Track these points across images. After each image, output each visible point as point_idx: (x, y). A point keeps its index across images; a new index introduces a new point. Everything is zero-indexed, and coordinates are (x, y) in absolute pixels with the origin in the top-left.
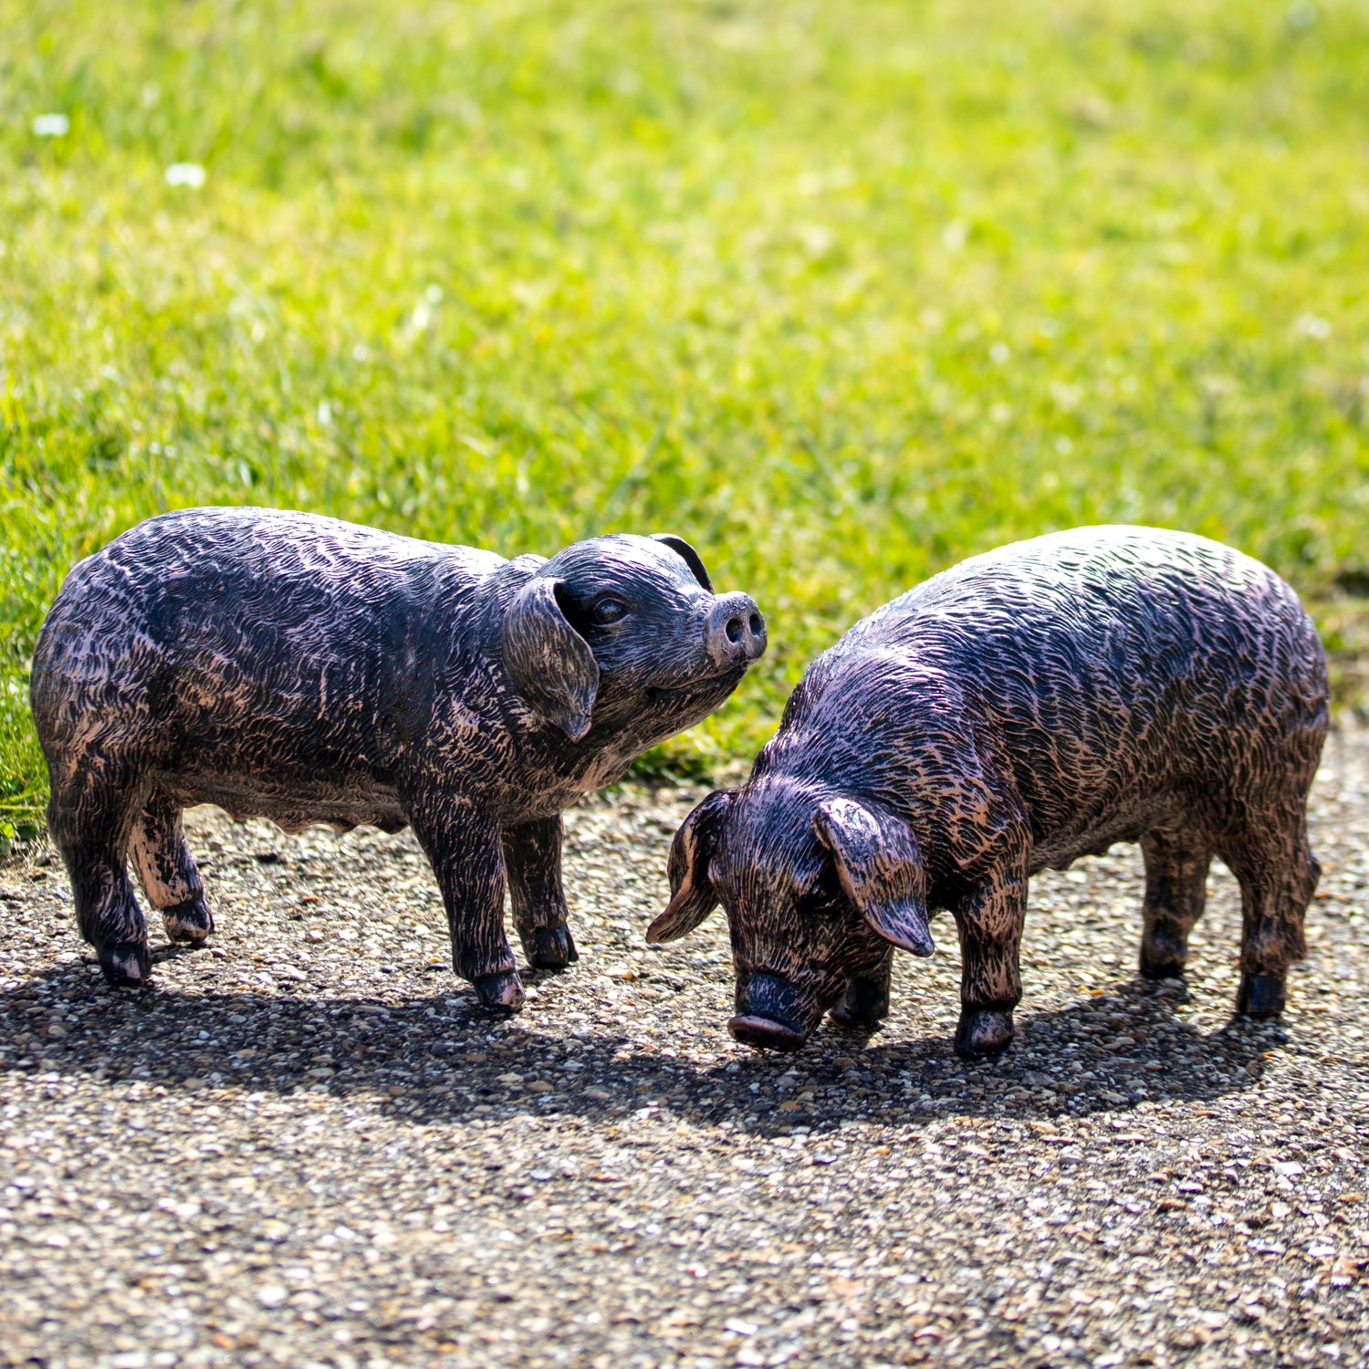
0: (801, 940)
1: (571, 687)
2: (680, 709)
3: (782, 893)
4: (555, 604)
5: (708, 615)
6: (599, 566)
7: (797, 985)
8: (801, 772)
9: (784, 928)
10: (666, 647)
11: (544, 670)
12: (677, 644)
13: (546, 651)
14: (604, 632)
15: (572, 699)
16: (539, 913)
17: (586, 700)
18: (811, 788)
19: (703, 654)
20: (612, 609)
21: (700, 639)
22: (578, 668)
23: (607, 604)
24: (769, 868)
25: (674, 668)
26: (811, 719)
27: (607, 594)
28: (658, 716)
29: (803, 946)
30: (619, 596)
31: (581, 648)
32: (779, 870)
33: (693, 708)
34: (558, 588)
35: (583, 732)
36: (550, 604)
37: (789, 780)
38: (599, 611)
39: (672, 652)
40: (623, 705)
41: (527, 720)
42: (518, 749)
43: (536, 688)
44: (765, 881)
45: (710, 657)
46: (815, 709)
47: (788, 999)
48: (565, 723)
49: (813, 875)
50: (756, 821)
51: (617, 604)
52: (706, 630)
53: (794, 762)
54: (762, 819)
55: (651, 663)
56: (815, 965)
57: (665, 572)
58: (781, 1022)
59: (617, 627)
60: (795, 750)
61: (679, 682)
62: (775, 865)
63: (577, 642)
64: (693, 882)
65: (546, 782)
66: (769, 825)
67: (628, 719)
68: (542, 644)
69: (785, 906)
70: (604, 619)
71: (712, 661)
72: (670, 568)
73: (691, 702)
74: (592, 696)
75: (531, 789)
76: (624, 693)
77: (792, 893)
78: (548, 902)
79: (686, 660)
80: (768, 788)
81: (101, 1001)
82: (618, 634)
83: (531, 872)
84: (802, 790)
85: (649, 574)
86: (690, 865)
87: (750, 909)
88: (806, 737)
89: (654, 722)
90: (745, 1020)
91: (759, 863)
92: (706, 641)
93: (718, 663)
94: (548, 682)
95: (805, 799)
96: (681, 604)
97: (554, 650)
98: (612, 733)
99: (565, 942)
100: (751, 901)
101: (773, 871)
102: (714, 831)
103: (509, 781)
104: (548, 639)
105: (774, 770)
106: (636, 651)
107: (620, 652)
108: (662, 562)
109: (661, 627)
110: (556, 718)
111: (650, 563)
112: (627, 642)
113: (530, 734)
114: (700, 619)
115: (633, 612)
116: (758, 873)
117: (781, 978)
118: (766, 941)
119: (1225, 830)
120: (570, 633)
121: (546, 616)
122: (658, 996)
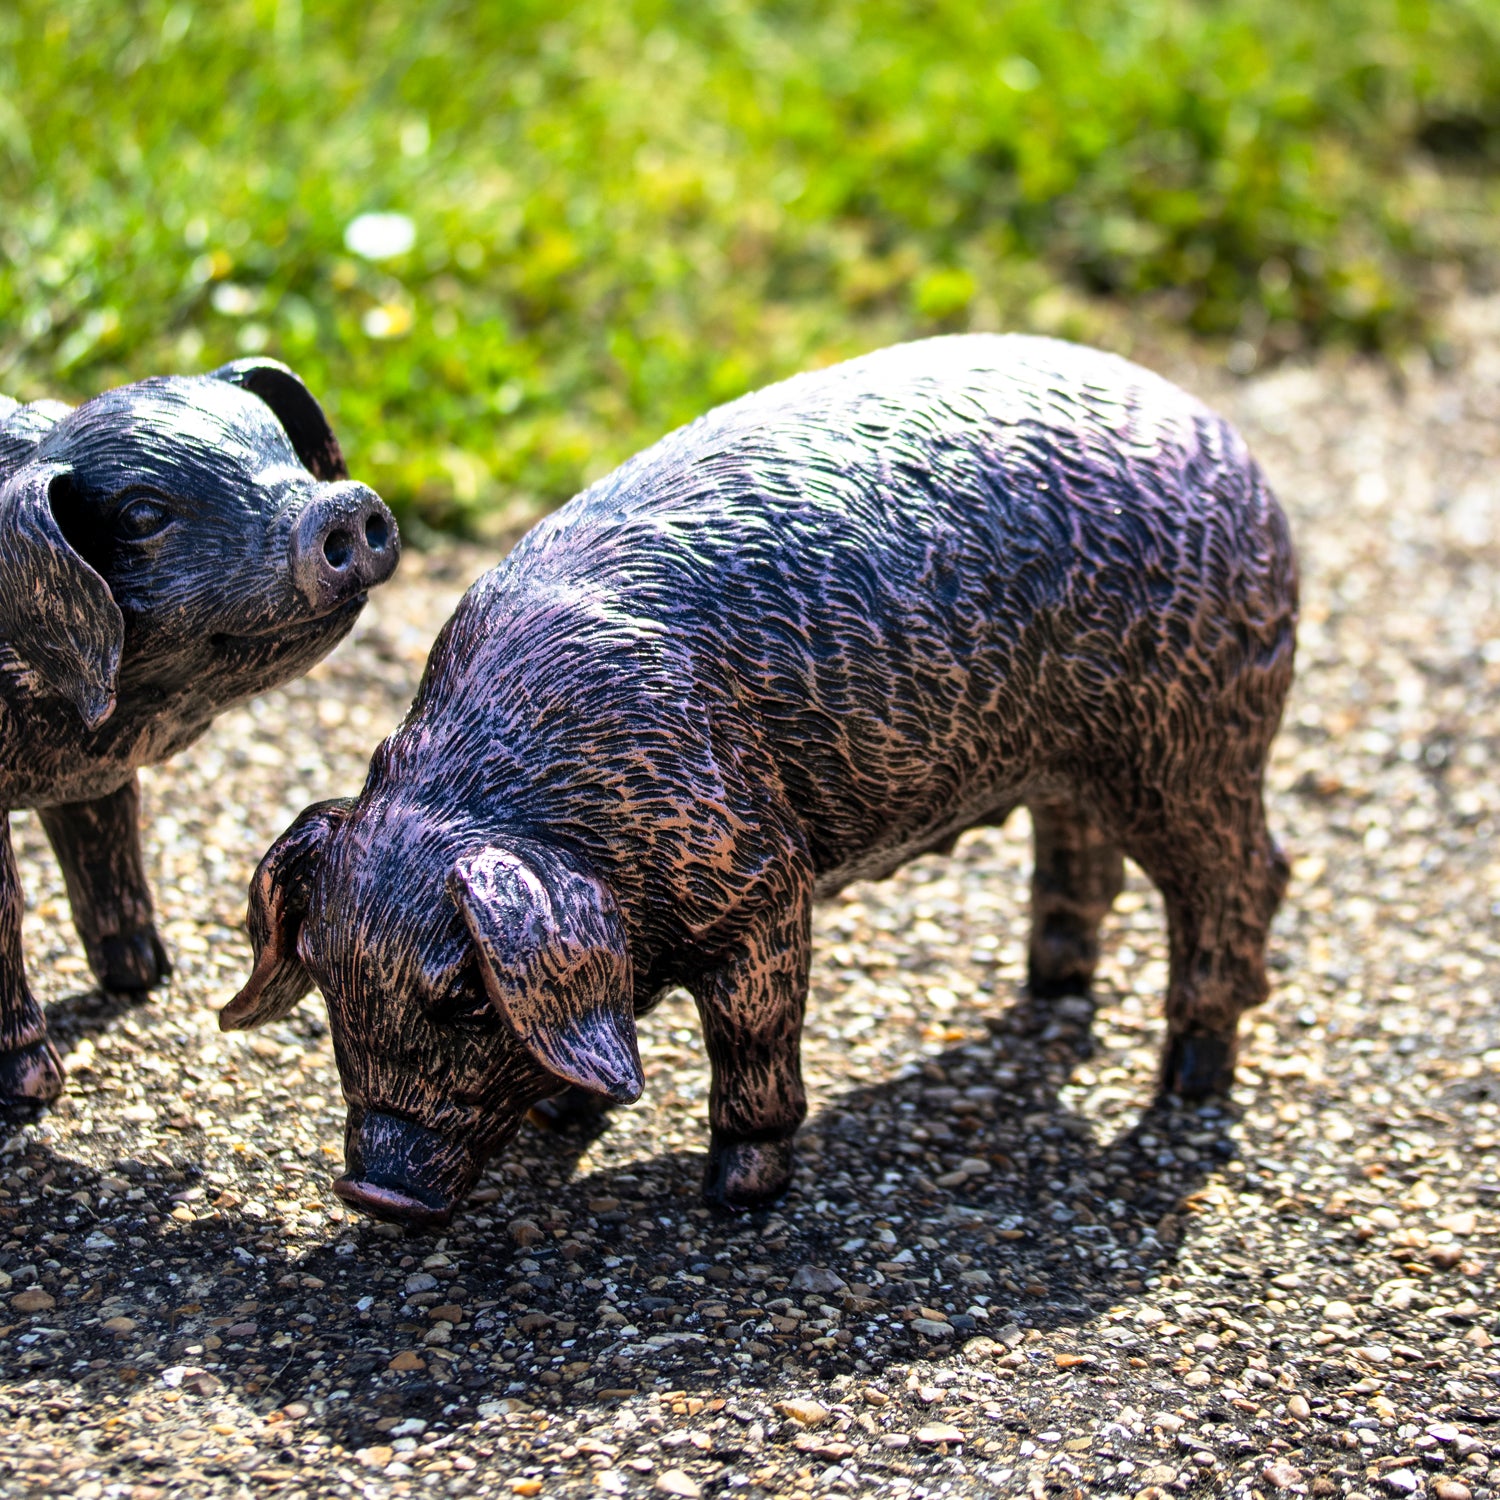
0: (437, 1064)
1: (81, 645)
2: (263, 663)
3: (403, 995)
4: (50, 517)
5: (296, 525)
6: (128, 443)
7: (437, 1131)
8: (432, 797)
9: (410, 1046)
10: (233, 573)
11: (38, 619)
12: (251, 569)
13: (39, 590)
14: (138, 551)
15: (85, 662)
16: (105, 915)
17: (106, 665)
18: (447, 826)
19: (289, 585)
20: (146, 514)
21: (283, 564)
22: (90, 616)
23: (140, 506)
24: (382, 956)
25: (247, 606)
26: (453, 703)
27: (140, 492)
28: (232, 672)
29: (442, 1072)
30: (158, 495)
31: (94, 587)
32: (398, 960)
33: (284, 661)
35: (105, 714)
36: (41, 519)
37: (411, 811)
38: (128, 518)
39: (243, 582)
40: (179, 659)
41: (29, 679)
43: (30, 644)
44: (377, 976)
45: (301, 593)
46: (461, 684)
47: (422, 1153)
48: (78, 697)
49: (451, 969)
50: (362, 877)
51: (154, 506)
52: (293, 551)
53: (424, 779)
54: (372, 875)
55: (211, 599)
56: (462, 1099)
57: (233, 449)
58: (409, 1193)
59: (156, 543)
60: (426, 757)
61: (256, 627)
62: (391, 952)
63: (87, 577)
64: (279, 953)
65: (69, 764)
66: (381, 886)
67: (186, 676)
68: (32, 580)
69: (409, 1014)
70: (135, 531)
71: (304, 599)
72: (242, 440)
73: (279, 654)
74: (115, 659)
75: (51, 773)
76: (171, 643)
77: (418, 994)
79: (265, 590)
80: (382, 822)
82: (157, 554)
83: (89, 854)
84: (432, 828)
85: (208, 455)
86: (273, 929)
87: (357, 1015)
88: (443, 737)
89: (228, 679)
90: (354, 1185)
91: (368, 948)
92: (292, 567)
93: (313, 602)
94: (47, 637)
95: (437, 846)
96: (256, 503)
97: (50, 589)
98: (164, 695)
100: (359, 1002)
101: (389, 960)
102: (307, 877)
103: (13, 767)
104: (41, 572)
105: (392, 788)
106: (185, 581)
107: (163, 582)
108: (234, 432)
109: (225, 541)
110: (65, 688)
111: (210, 435)
112: (172, 566)
113: (37, 701)
114: (284, 530)
115: (181, 517)
116: (366, 963)
117: (412, 1121)
118: (383, 1065)
119: (1132, 827)
120: (74, 564)
121: (36, 536)
122: (278, 1055)
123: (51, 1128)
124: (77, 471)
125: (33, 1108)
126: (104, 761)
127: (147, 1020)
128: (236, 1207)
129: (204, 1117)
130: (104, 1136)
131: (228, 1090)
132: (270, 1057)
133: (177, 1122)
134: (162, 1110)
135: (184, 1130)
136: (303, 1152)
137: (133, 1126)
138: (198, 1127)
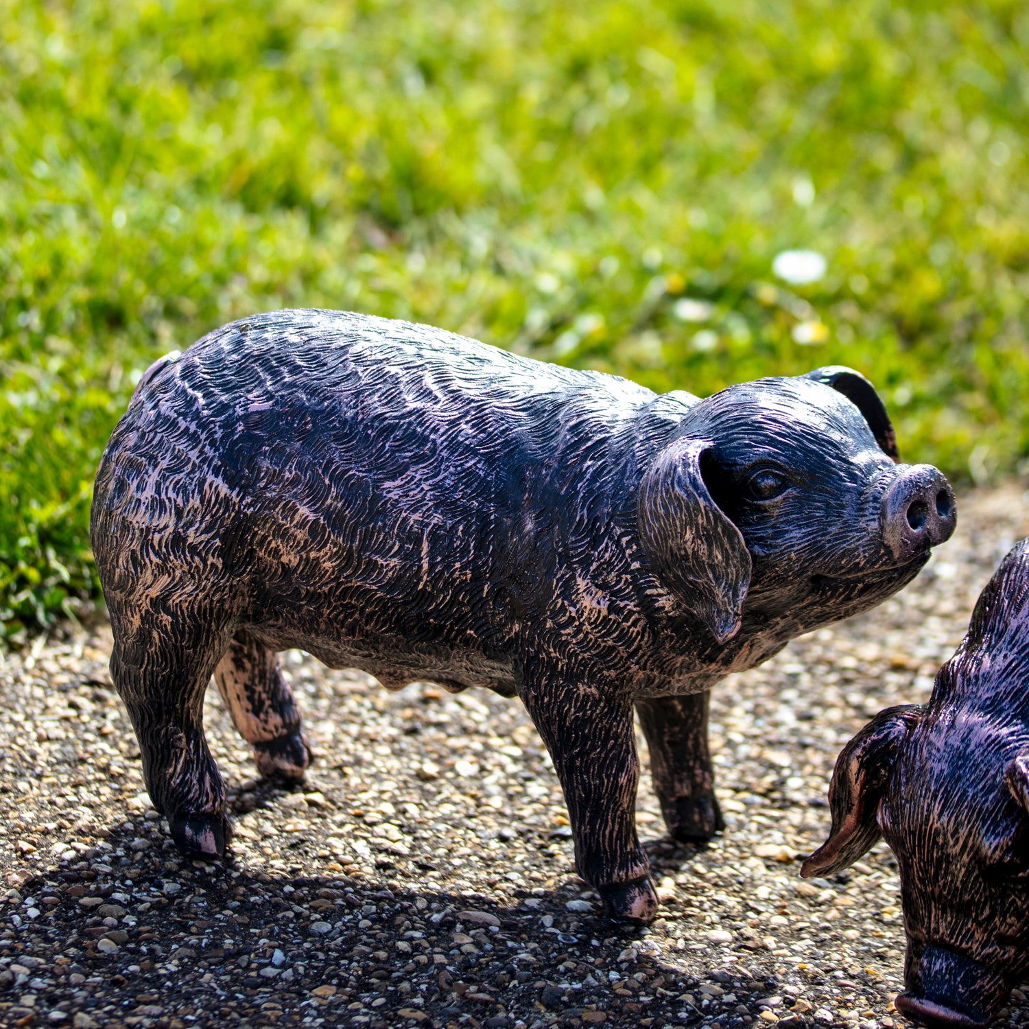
0: (987, 912)
1: (717, 579)
2: (848, 598)
3: (965, 858)
4: (701, 481)
5: (887, 495)
6: (756, 427)
7: (981, 964)
8: (993, 708)
9: (966, 897)
10: (834, 529)
11: (685, 558)
12: (848, 527)
13: (688, 536)
14: (763, 510)
15: (719, 592)
16: (681, 781)
17: (735, 595)
18: (1005, 731)
19: (878, 541)
20: (770, 482)
21: (875, 525)
22: (727, 557)
23: (765, 476)
24: (951, 828)
25: (843, 556)
26: (1007, 637)
27: (765, 465)
28: (823, 604)
29: (990, 918)
30: (779, 467)
31: (731, 535)
32: (963, 832)
33: (864, 598)
34: (705, 455)
35: (731, 633)
36: (694, 482)
37: (976, 718)
38: (755, 485)
39: (841, 537)
40: (781, 593)
41: (666, 602)
42: (655, 634)
43: (676, 576)
44: (946, 843)
45: (887, 547)
46: (1014, 624)
47: (969, 980)
48: (710, 618)
49: (1004, 840)
50: (937, 767)
51: (775, 476)
52: (883, 515)
53: (985, 693)
54: (945, 766)
55: (815, 548)
56: (1003, 940)
57: (836, 436)
58: (959, 1010)
59: (776, 505)
60: (987, 677)
61: (849, 572)
62: (958, 825)
63: (726, 528)
64: (858, 821)
65: (688, 667)
66: (952, 774)
67: (786, 606)
68: (683, 528)
69: (968, 873)
70: (760, 494)
71: (889, 552)
72: (841, 428)
73: (862, 592)
74: (743, 591)
75: (671, 673)
76: (781, 581)
77: (978, 858)
78: (691, 769)
79: (858, 544)
80: (952, 725)
81: (169, 887)
82: (776, 512)
83: (673, 734)
84: (994, 733)
85: (816, 438)
86: (856, 802)
87: (926, 872)
88: (1001, 663)
89: (817, 609)
90: (915, 1002)
91: (939, 820)
92: (882, 528)
93: (896, 555)
94: (690, 570)
95: (997, 745)
96: (853, 478)
97: (697, 536)
98: (767, 619)
99: (711, 812)
100: (927, 863)
101: (956, 831)
102: (885, 764)
103: (644, 668)
104: (692, 522)
105: (959, 700)
106: (797, 534)
107: (779, 534)
108: (834, 422)
109: (828, 505)
110: (699, 610)
111: (818, 423)
112: (787, 522)
113: (670, 618)
114: (876, 499)
115: (795, 485)
116: (937, 832)
117: (962, 956)
118: (944, 911)
120: (717, 517)
121: (689, 495)
122: (817, 896)
123: (653, 944)
124: (716, 447)
125: (638, 927)
126: (713, 666)
127: (711, 863)
128: (809, 1012)
129: (770, 941)
130: (694, 951)
131: (782, 920)
132: (810, 896)
133: (750, 944)
134: (735, 933)
135: (755, 950)
136: (851, 972)
137: (716, 944)
138: (765, 948)
